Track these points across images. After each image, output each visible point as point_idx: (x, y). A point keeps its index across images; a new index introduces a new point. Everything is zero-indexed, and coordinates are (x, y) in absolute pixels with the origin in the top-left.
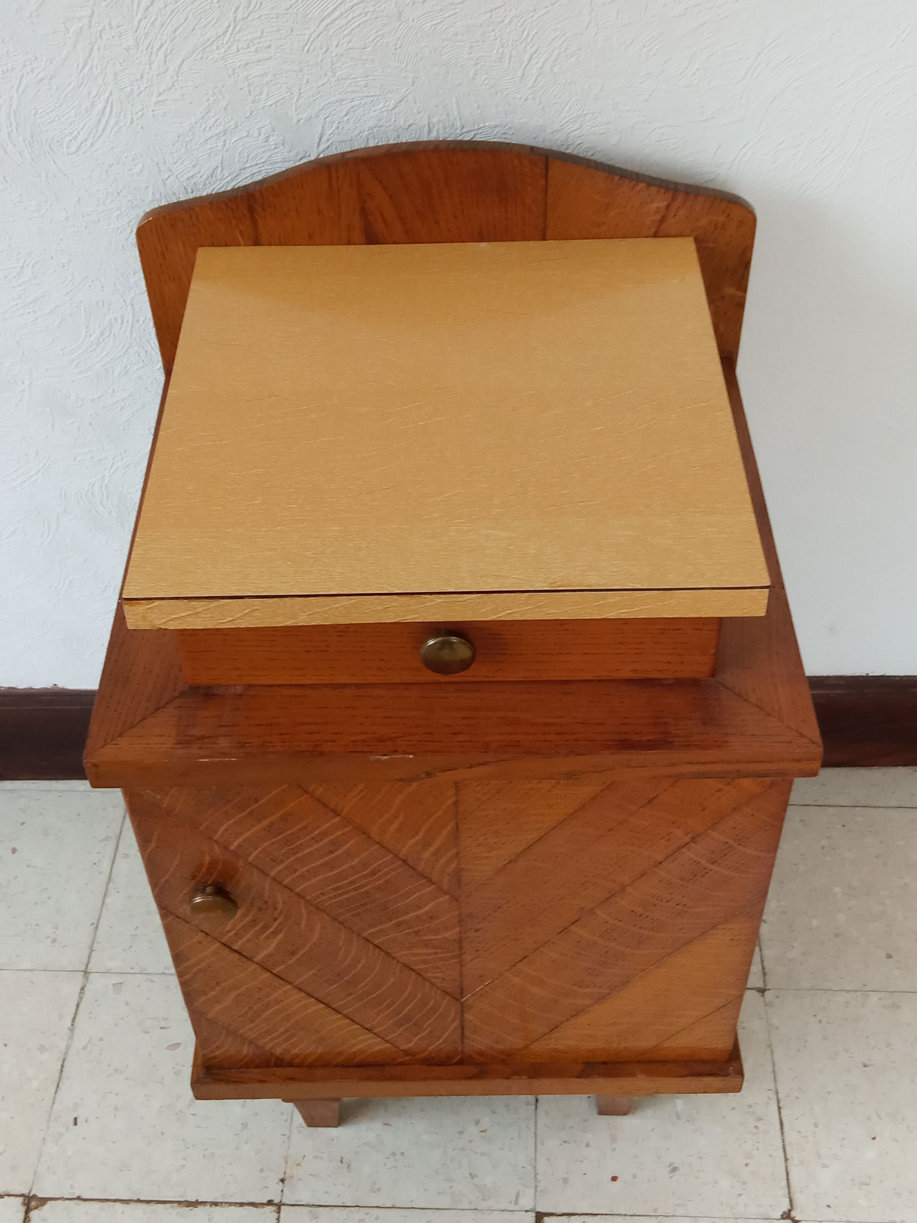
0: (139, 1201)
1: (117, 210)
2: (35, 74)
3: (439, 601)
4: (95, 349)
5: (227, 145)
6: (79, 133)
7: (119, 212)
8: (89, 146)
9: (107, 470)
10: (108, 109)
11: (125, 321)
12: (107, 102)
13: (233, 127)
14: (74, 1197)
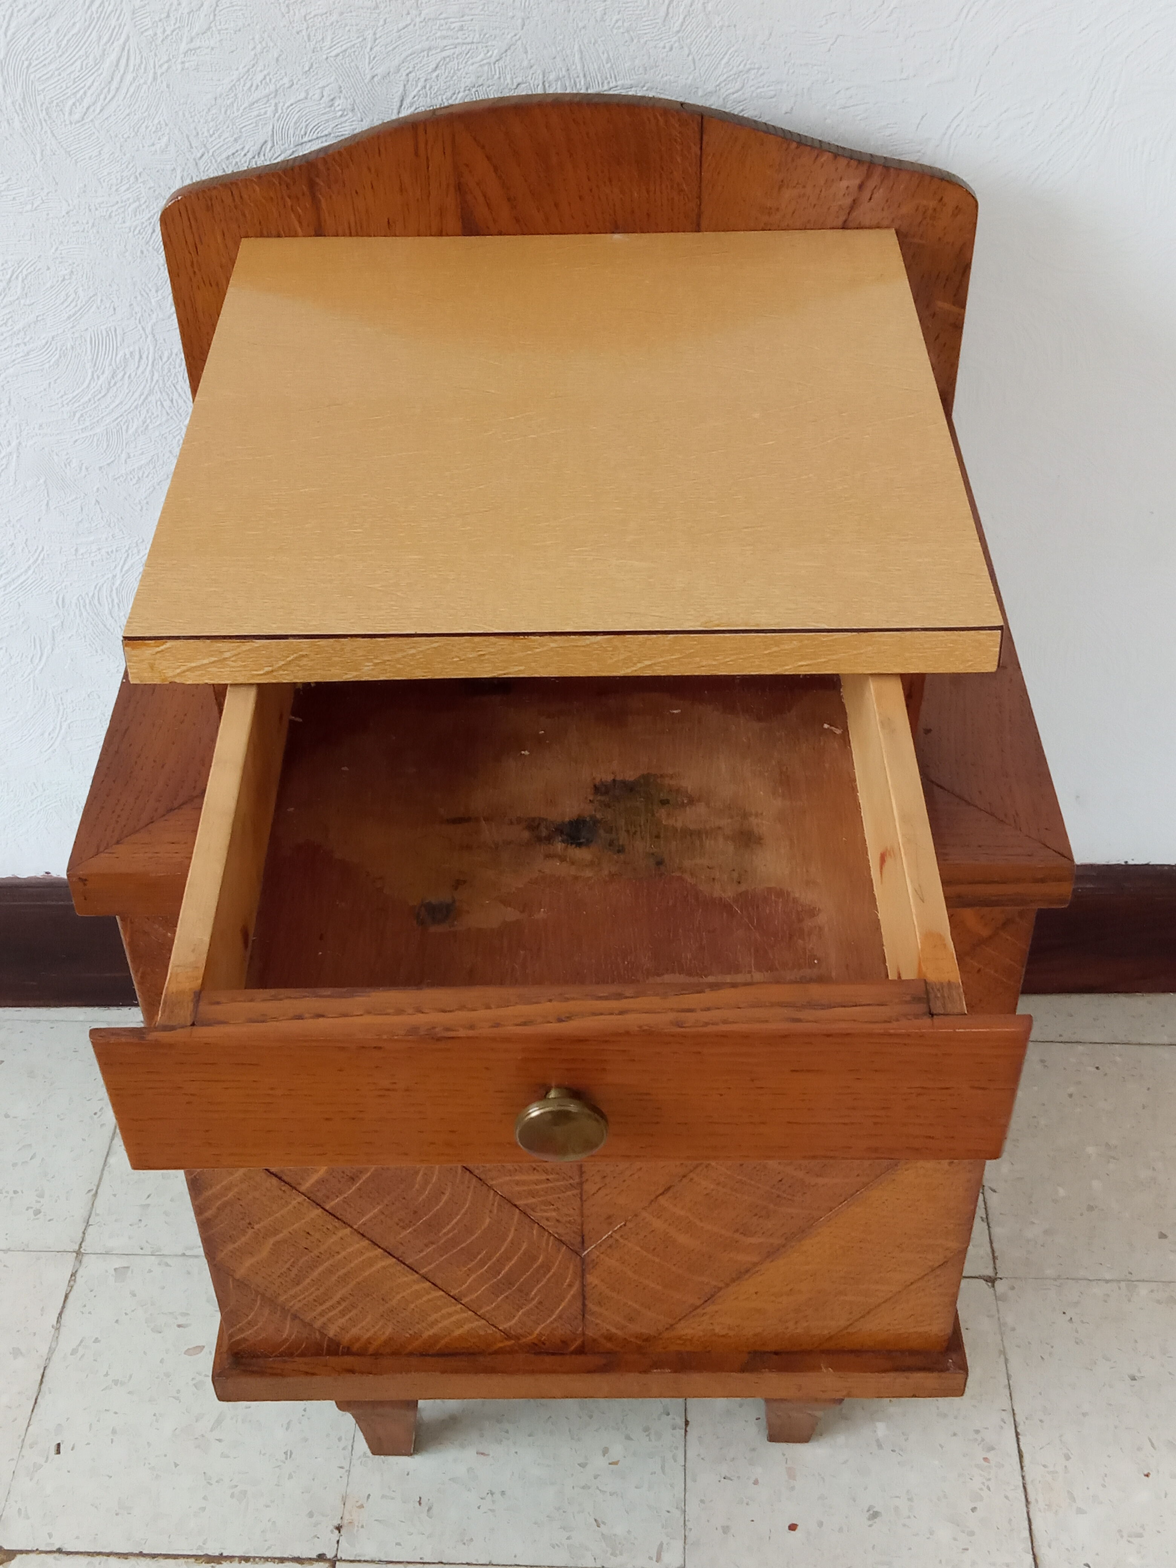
0: (141, 1555)
1: (135, 202)
2: (29, 12)
3: (553, 645)
4: (104, 396)
5: (280, 111)
6: (85, 93)
7: (137, 204)
8: (98, 111)
9: (119, 568)
10: (123, 61)
11: (144, 356)
12: (123, 49)
13: (287, 86)
14: (55, 1549)
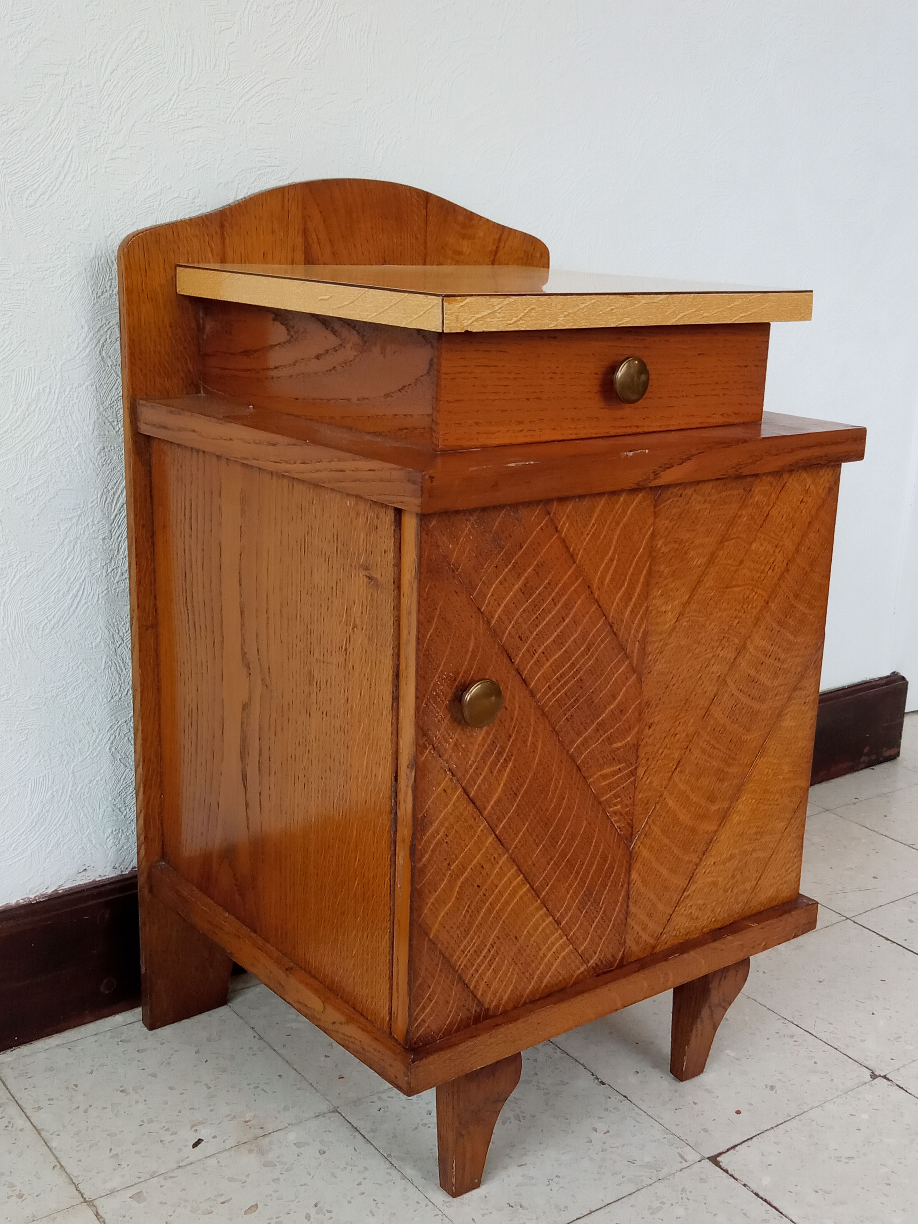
1: (61, 267)
4: (18, 426)
5: (162, 205)
6: (39, 185)
7: (63, 269)
8: (46, 199)
10: (68, 163)
11: (53, 391)
12: (68, 156)
13: (168, 187)
